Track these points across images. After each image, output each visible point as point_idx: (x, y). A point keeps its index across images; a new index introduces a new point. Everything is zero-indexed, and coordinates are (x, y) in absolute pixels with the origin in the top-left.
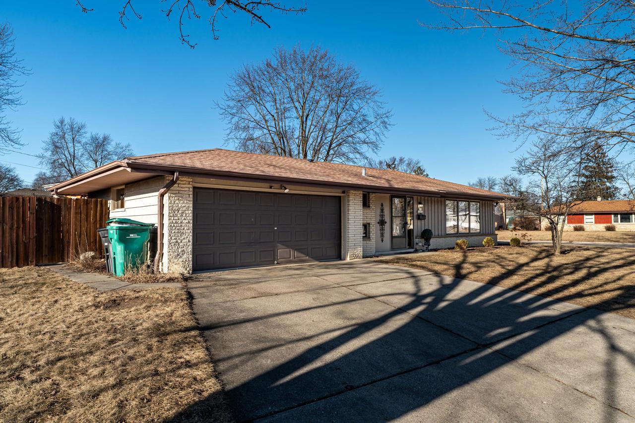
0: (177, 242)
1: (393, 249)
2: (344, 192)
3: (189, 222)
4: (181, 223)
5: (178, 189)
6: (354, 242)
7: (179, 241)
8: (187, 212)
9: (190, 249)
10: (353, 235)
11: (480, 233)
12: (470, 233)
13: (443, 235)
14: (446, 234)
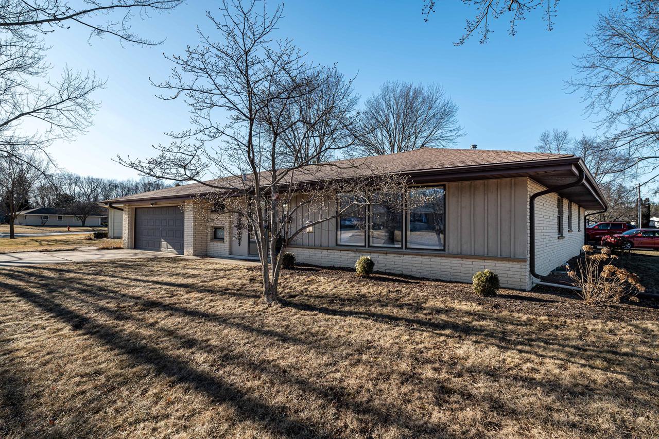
1: (250, 254)
2: (184, 202)
3: (127, 225)
6: (187, 242)
9: (127, 237)
10: (187, 236)
11: (444, 250)
12: (406, 248)
13: (330, 245)
14: (337, 245)
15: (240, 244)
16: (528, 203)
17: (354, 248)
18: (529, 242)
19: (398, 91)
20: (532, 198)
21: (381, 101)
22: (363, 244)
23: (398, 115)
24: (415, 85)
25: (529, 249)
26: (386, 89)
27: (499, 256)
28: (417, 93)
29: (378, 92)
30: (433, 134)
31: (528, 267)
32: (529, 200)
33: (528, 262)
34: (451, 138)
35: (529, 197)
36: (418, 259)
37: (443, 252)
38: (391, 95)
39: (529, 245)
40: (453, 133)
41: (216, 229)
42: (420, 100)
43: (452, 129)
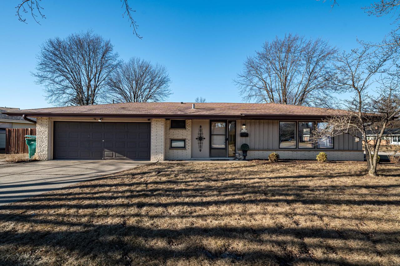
0: (40, 146)
1: (211, 156)
2: (149, 120)
3: (46, 137)
4: (42, 137)
5: (41, 122)
6: (155, 150)
7: (41, 145)
8: (45, 132)
9: (47, 149)
10: (155, 146)
11: (334, 148)
12: (317, 148)
14: (279, 148)
15: (200, 151)
22: (295, 147)
27: (354, 150)
41: (172, 141)
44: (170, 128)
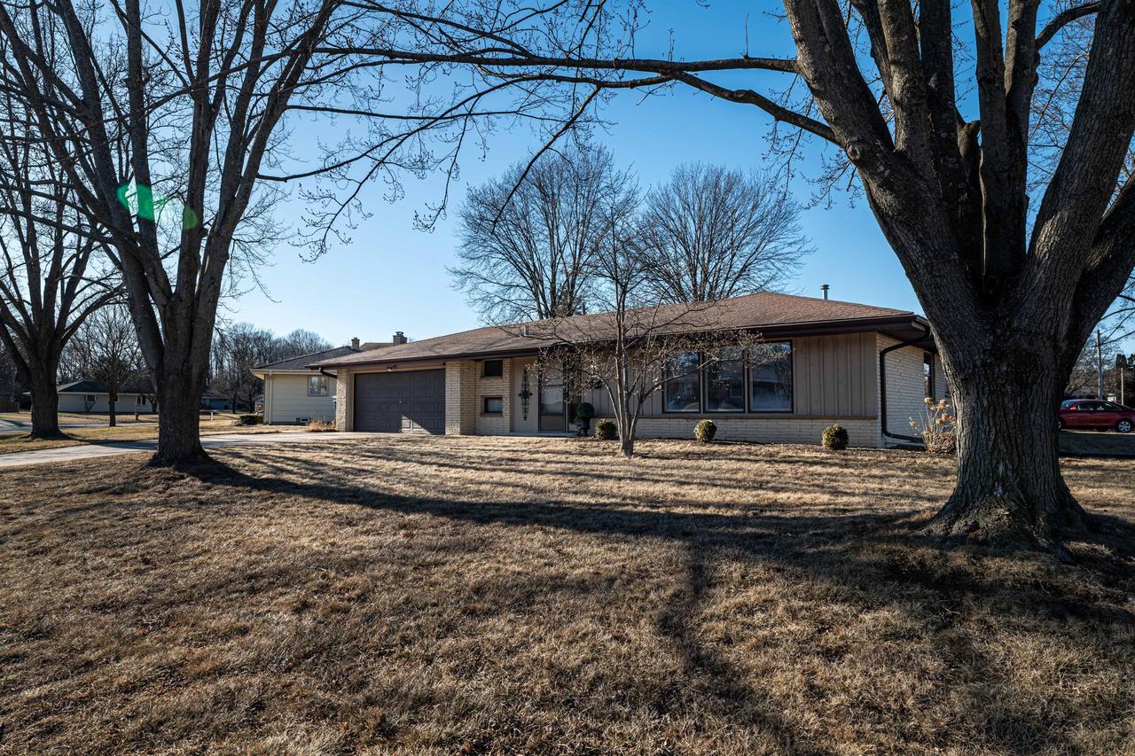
1: (542, 430)
2: (443, 364)
3: (344, 398)
6: (451, 417)
8: (344, 391)
9: (345, 415)
10: (450, 409)
11: (792, 412)
12: (750, 411)
13: (654, 412)
14: (663, 412)
15: (525, 418)
16: (878, 359)
17: (687, 415)
18: (880, 399)
19: (701, 179)
20: (883, 354)
21: (672, 194)
22: (698, 410)
23: (702, 219)
24: (730, 169)
25: (880, 406)
26: (680, 177)
27: (850, 415)
28: (732, 182)
29: (667, 180)
30: (760, 250)
31: (879, 424)
32: (879, 355)
33: (879, 420)
34: (790, 256)
35: (878, 352)
36: (763, 423)
37: (791, 414)
38: (690, 185)
39: (880, 403)
40: (794, 248)
41: (487, 400)
42: (737, 193)
43: (792, 240)
44: (482, 377)
